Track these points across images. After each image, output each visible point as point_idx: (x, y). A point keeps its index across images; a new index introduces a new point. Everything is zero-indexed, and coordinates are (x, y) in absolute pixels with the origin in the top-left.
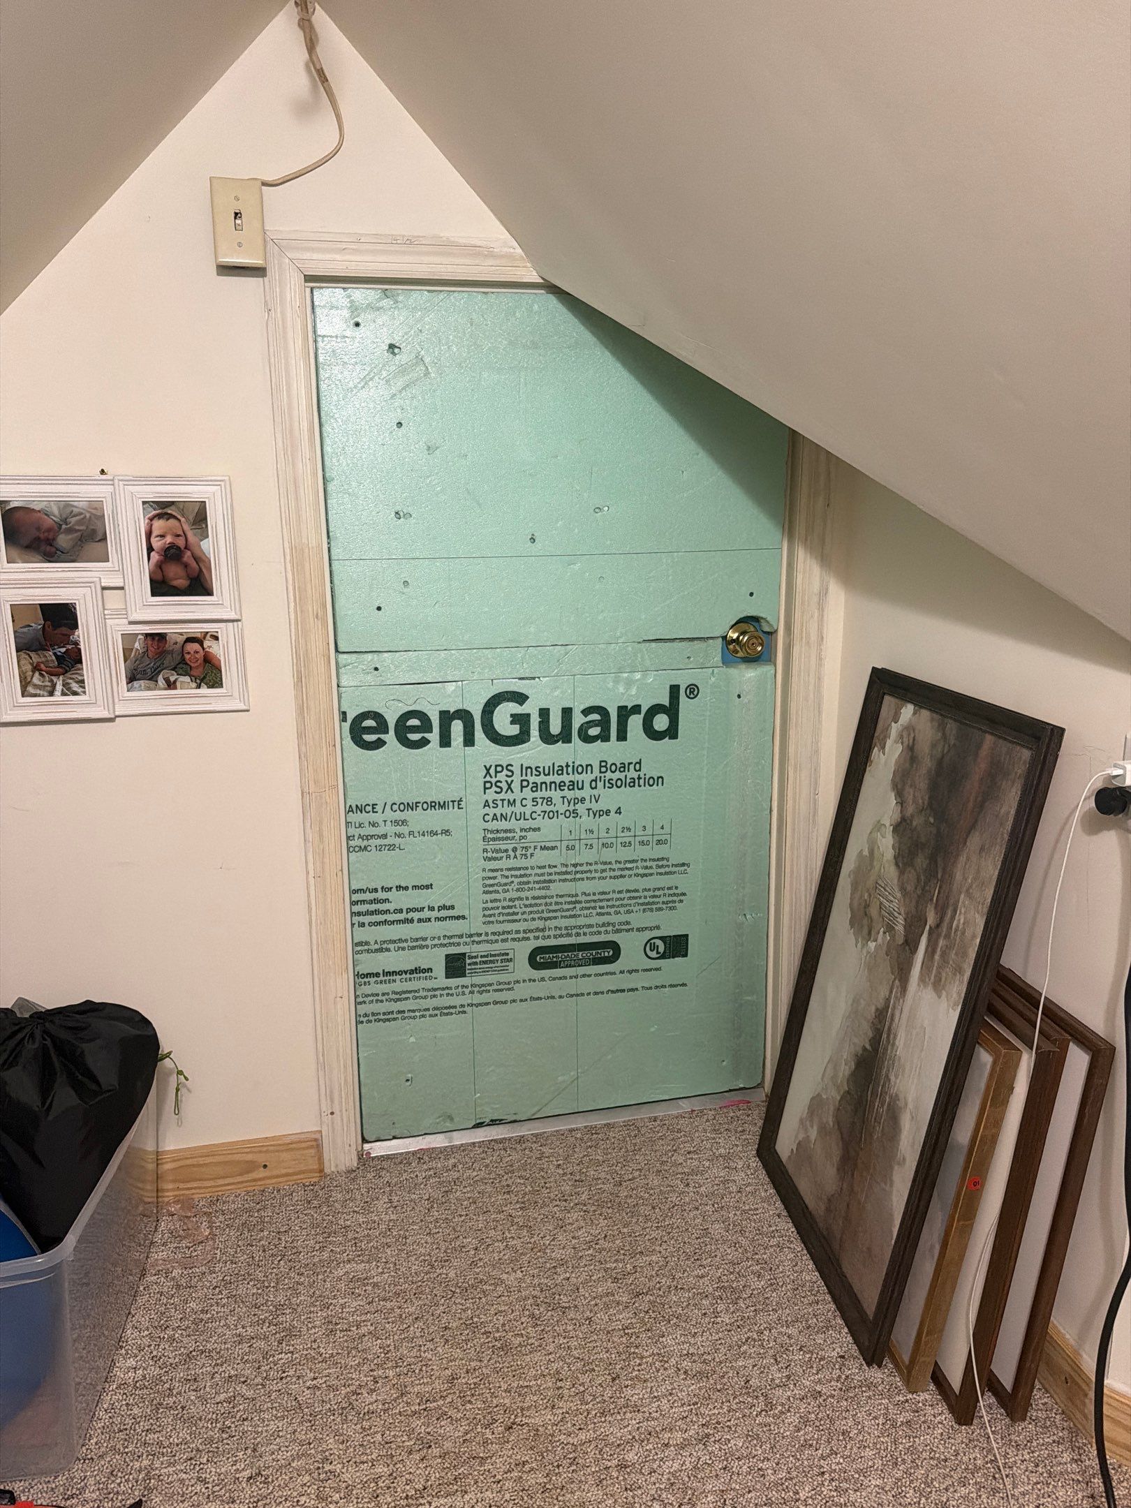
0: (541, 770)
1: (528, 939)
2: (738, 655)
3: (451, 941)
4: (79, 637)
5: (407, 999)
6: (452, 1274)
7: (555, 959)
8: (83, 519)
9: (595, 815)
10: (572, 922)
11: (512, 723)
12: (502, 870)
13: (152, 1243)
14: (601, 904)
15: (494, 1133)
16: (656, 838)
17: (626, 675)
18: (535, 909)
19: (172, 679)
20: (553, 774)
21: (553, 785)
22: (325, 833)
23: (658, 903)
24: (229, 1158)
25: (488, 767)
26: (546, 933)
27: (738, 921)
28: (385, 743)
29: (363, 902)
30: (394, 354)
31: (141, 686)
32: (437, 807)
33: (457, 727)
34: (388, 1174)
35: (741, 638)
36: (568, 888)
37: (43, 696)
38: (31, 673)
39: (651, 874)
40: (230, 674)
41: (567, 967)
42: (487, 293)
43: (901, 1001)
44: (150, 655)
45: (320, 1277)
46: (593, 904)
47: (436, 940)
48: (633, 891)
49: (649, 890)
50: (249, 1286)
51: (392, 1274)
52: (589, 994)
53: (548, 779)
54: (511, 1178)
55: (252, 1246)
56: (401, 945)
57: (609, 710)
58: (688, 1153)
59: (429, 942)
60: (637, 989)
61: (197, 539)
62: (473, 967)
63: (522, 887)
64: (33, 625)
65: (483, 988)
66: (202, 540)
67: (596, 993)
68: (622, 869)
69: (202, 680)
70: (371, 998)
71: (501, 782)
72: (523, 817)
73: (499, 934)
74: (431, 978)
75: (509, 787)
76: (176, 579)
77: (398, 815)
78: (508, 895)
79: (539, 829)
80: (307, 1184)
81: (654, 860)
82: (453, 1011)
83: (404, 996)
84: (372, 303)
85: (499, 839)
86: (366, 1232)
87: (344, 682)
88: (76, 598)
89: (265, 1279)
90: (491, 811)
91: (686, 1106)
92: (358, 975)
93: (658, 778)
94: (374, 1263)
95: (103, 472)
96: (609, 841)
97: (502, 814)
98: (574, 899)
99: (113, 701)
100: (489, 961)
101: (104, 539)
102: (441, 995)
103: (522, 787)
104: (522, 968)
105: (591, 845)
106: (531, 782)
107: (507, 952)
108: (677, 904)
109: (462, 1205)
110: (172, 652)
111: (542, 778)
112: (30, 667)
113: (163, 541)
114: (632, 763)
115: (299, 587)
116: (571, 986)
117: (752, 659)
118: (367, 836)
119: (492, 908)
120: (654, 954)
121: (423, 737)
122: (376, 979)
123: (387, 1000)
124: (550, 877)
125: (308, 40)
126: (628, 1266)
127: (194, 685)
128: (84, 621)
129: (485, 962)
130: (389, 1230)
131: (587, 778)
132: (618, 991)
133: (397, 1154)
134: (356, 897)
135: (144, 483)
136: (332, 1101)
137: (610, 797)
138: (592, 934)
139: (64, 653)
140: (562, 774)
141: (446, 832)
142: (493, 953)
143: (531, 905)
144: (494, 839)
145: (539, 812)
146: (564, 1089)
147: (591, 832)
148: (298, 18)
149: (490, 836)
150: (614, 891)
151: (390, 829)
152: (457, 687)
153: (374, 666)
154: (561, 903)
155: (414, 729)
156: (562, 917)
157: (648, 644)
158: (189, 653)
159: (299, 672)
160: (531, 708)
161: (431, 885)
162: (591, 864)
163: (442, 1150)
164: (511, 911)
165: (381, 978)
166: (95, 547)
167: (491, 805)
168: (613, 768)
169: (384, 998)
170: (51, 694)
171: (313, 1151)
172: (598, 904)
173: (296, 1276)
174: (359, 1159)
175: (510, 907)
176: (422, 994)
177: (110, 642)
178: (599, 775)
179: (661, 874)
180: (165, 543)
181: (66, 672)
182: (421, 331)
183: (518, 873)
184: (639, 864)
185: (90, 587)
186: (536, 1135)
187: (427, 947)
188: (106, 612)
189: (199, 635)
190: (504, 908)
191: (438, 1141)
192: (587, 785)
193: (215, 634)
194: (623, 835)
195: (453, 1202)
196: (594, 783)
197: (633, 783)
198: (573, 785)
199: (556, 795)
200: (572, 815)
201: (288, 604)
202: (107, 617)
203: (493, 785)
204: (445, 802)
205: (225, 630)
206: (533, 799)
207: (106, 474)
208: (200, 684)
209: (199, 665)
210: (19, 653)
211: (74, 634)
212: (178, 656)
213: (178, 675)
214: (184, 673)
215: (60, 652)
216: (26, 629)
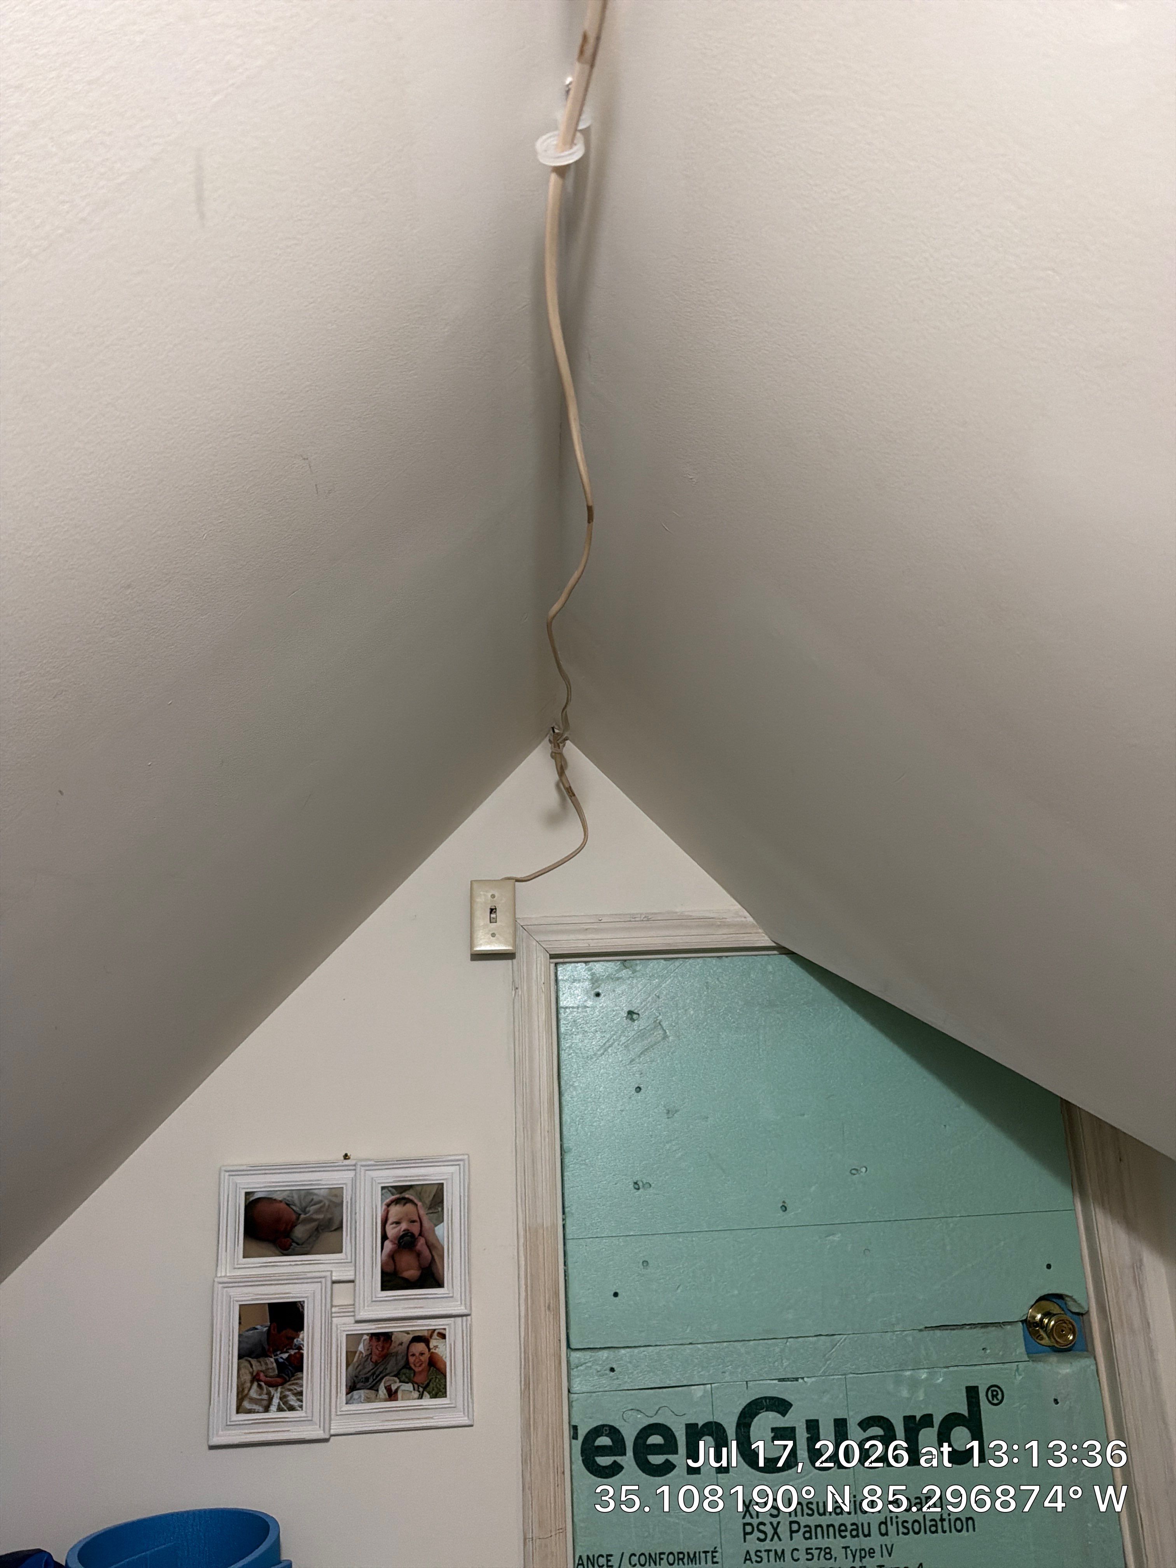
0: (814, 1507)
2: (1043, 1342)
4: (303, 1340)
8: (321, 1207)
17: (908, 1373)
19: (394, 1388)
20: (830, 1514)
21: (831, 1531)
28: (621, 1468)
30: (633, 1020)
31: (360, 1397)
33: (707, 1447)
35: (1046, 1321)
37: (258, 1412)
38: (249, 1385)
40: (455, 1380)
42: (722, 957)
44: (374, 1358)
53: (824, 1520)
57: (893, 1422)
61: (433, 1225)
64: (259, 1327)
66: (436, 1225)
69: (425, 1389)
75: (776, 1533)
76: (408, 1270)
84: (612, 974)
87: (576, 1388)
93: (967, 1519)
95: (346, 1157)
99: (330, 1415)
101: (342, 1227)
103: (792, 1532)
106: (802, 1525)
110: (397, 1354)
111: (816, 1519)
112: (248, 1377)
113: (399, 1228)
115: (533, 1272)
117: (1065, 1351)
121: (667, 1461)
125: (559, 769)
127: (416, 1394)
128: (310, 1322)
131: (873, 1519)
135: (385, 1167)
137: (907, 1549)
139: (288, 1359)
140: (842, 1514)
148: (550, 752)
152: (705, 1392)
153: (610, 1365)
155: (657, 1449)
157: (932, 1332)
158: (413, 1355)
159: (527, 1378)
160: (795, 1419)
166: (328, 1237)
167: (754, 1558)
170: (267, 1409)
177: (334, 1346)
180: (400, 1230)
181: (286, 1382)
182: (658, 997)
185: (320, 1282)
188: (334, 1310)
189: (426, 1334)
192: (875, 1532)
193: (443, 1332)
196: (883, 1529)
197: (935, 1531)
198: (856, 1532)
199: (836, 1546)
201: (519, 1293)
202: (333, 1315)
203: (756, 1529)
204: (695, 1553)
205: (453, 1326)
206: (807, 1549)
207: (349, 1158)
208: (423, 1392)
209: (422, 1371)
210: (240, 1360)
211: (298, 1337)
212: (402, 1359)
213: (401, 1382)
214: (407, 1380)
215: (282, 1358)
216: (252, 1332)
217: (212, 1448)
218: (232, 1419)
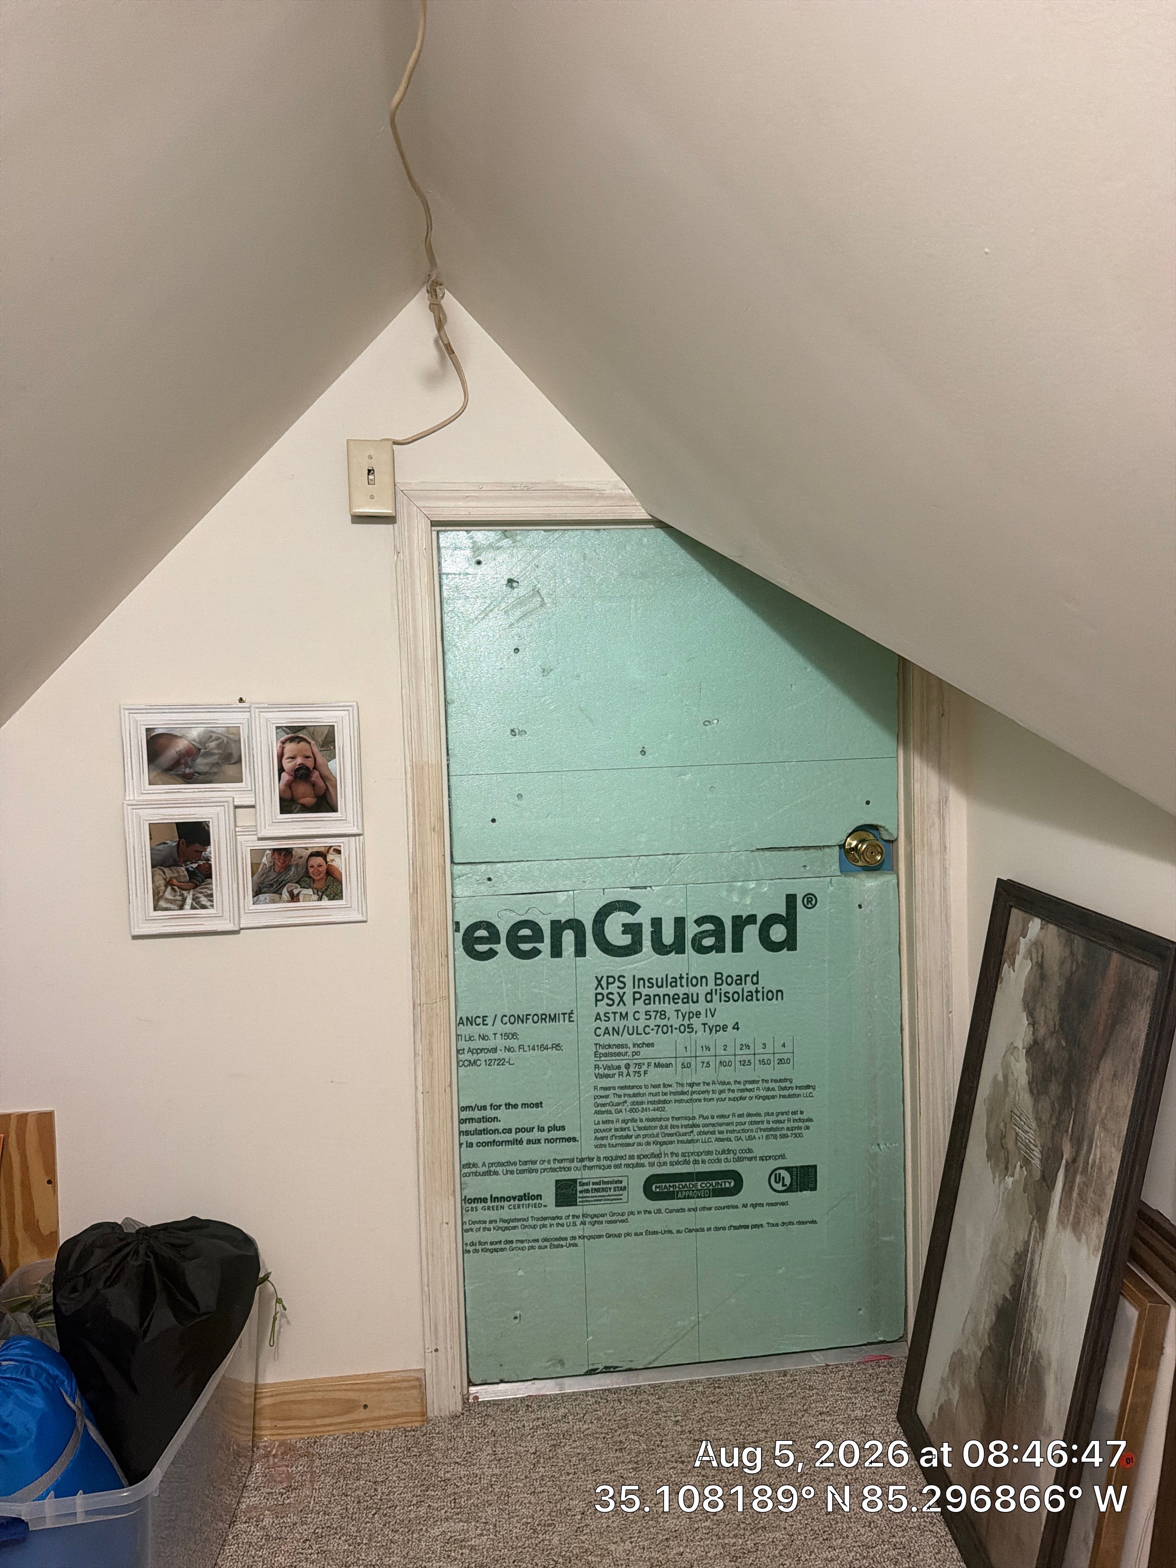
0: (654, 981)
1: (642, 1165)
2: (858, 863)
3: (562, 1165)
4: (210, 853)
5: (515, 1228)
6: (555, 1541)
7: (671, 1189)
8: (221, 743)
9: (711, 1031)
10: (690, 1148)
11: (624, 932)
12: (614, 1088)
13: (245, 1486)
14: (721, 1128)
15: (608, 1382)
16: (777, 1056)
17: (740, 884)
18: (649, 1132)
19: (295, 892)
20: (667, 987)
21: (667, 998)
22: (435, 1047)
23: (782, 1128)
24: (328, 1395)
25: (599, 978)
26: (662, 1160)
27: (871, 1151)
28: (496, 953)
29: (471, 1120)
31: (266, 899)
32: (547, 1020)
33: (568, 937)
34: (494, 1422)
35: (860, 846)
36: (683, 1110)
37: (173, 910)
38: (163, 888)
39: (773, 1097)
40: (350, 886)
41: (684, 1198)
42: (600, 529)
43: (1040, 1244)
44: (277, 869)
45: (415, 1536)
46: (711, 1129)
47: (546, 1163)
48: (755, 1115)
49: (772, 1114)
50: (341, 1542)
51: (492, 1536)
52: (709, 1229)
53: (662, 991)
54: (624, 1433)
55: (347, 1496)
56: (510, 1168)
57: (724, 920)
58: (820, 1414)
59: (538, 1166)
60: (762, 1226)
61: (325, 760)
62: (585, 1195)
63: (635, 1107)
64: (168, 842)
65: (596, 1219)
66: (329, 761)
67: (717, 1229)
68: (742, 1091)
69: (323, 893)
70: (478, 1226)
71: (613, 994)
72: (635, 1031)
73: (612, 1159)
74: (540, 1205)
75: (621, 1000)
76: (304, 797)
77: (508, 1028)
78: (621, 1116)
79: (652, 1045)
80: (409, 1429)
81: (776, 1081)
82: (563, 1243)
83: (512, 1224)
84: (493, 543)
85: (612, 1054)
86: (467, 1487)
87: (458, 893)
88: (210, 816)
89: (358, 1534)
90: (603, 1025)
91: (819, 1360)
92: (465, 1200)
93: (777, 991)
94: (473, 1524)
95: (241, 700)
96: (727, 1059)
97: (614, 1028)
98: (691, 1122)
99: (239, 914)
100: (601, 1187)
101: (241, 760)
102: (551, 1225)
103: (635, 999)
104: (637, 1198)
105: (708, 1063)
106: (643, 994)
107: (620, 1179)
108: (803, 1131)
109: (570, 1461)
110: (297, 866)
111: (655, 990)
112: (162, 883)
113: (292, 763)
114: (748, 975)
115: (418, 803)
116: (687, 1220)
117: (873, 868)
118: (477, 1050)
119: (604, 1130)
120: (779, 1187)
121: (534, 948)
122: (483, 1204)
123: (494, 1228)
124: (665, 1097)
126: (748, 1542)
127: (316, 897)
129: (597, 1190)
130: (492, 1485)
131: (702, 990)
132: (741, 1227)
133: (503, 1400)
134: (465, 1115)
135: (278, 710)
136: (436, 1338)
137: (726, 1013)
138: (711, 1161)
139: (196, 868)
140: (676, 986)
141: (557, 1046)
142: (606, 1180)
143: (645, 1128)
144: (606, 1055)
145: (652, 1027)
146: (683, 1337)
147: (708, 1049)
148: (429, 302)
149: (601, 1051)
150: (734, 1115)
151: (500, 1043)
152: (569, 896)
153: (487, 876)
154: (678, 1127)
155: (526, 939)
156: (678, 1142)
157: (761, 853)
158: (312, 867)
159: (415, 884)
160: (643, 917)
161: (541, 1103)
162: (708, 1084)
163: (553, 1398)
164: (624, 1133)
165: (489, 1204)
166: (230, 769)
167: (603, 1018)
168: (729, 980)
169: (492, 1226)
170: (181, 907)
171: (415, 1392)
172: (717, 1129)
173: (390, 1532)
174: (464, 1403)
175: (622, 1129)
176: (531, 1222)
177: (240, 857)
178: (714, 988)
179: (784, 1097)
180: (295, 764)
181: (197, 886)
182: (538, 566)
183: (631, 1092)
184: (761, 1085)
185: (223, 806)
186: (654, 1386)
187: (536, 1171)
188: (237, 829)
189: (323, 850)
190: (616, 1130)
191: (548, 1388)
192: (702, 998)
193: (338, 848)
194: (741, 1052)
195: (560, 1457)
196: (709, 997)
197: (750, 997)
198: (687, 999)
199: (669, 1008)
200: (687, 1030)
201: (407, 818)
202: (238, 834)
203: (605, 997)
204: (555, 1015)
205: (347, 846)
206: (646, 1012)
207: (244, 702)
208: (322, 896)
209: (321, 878)
210: (155, 869)
211: (206, 850)
212: (303, 868)
213: (301, 887)
214: (307, 886)
215: (192, 867)
216: (162, 846)
217: (135, 937)
218: (151, 915)
